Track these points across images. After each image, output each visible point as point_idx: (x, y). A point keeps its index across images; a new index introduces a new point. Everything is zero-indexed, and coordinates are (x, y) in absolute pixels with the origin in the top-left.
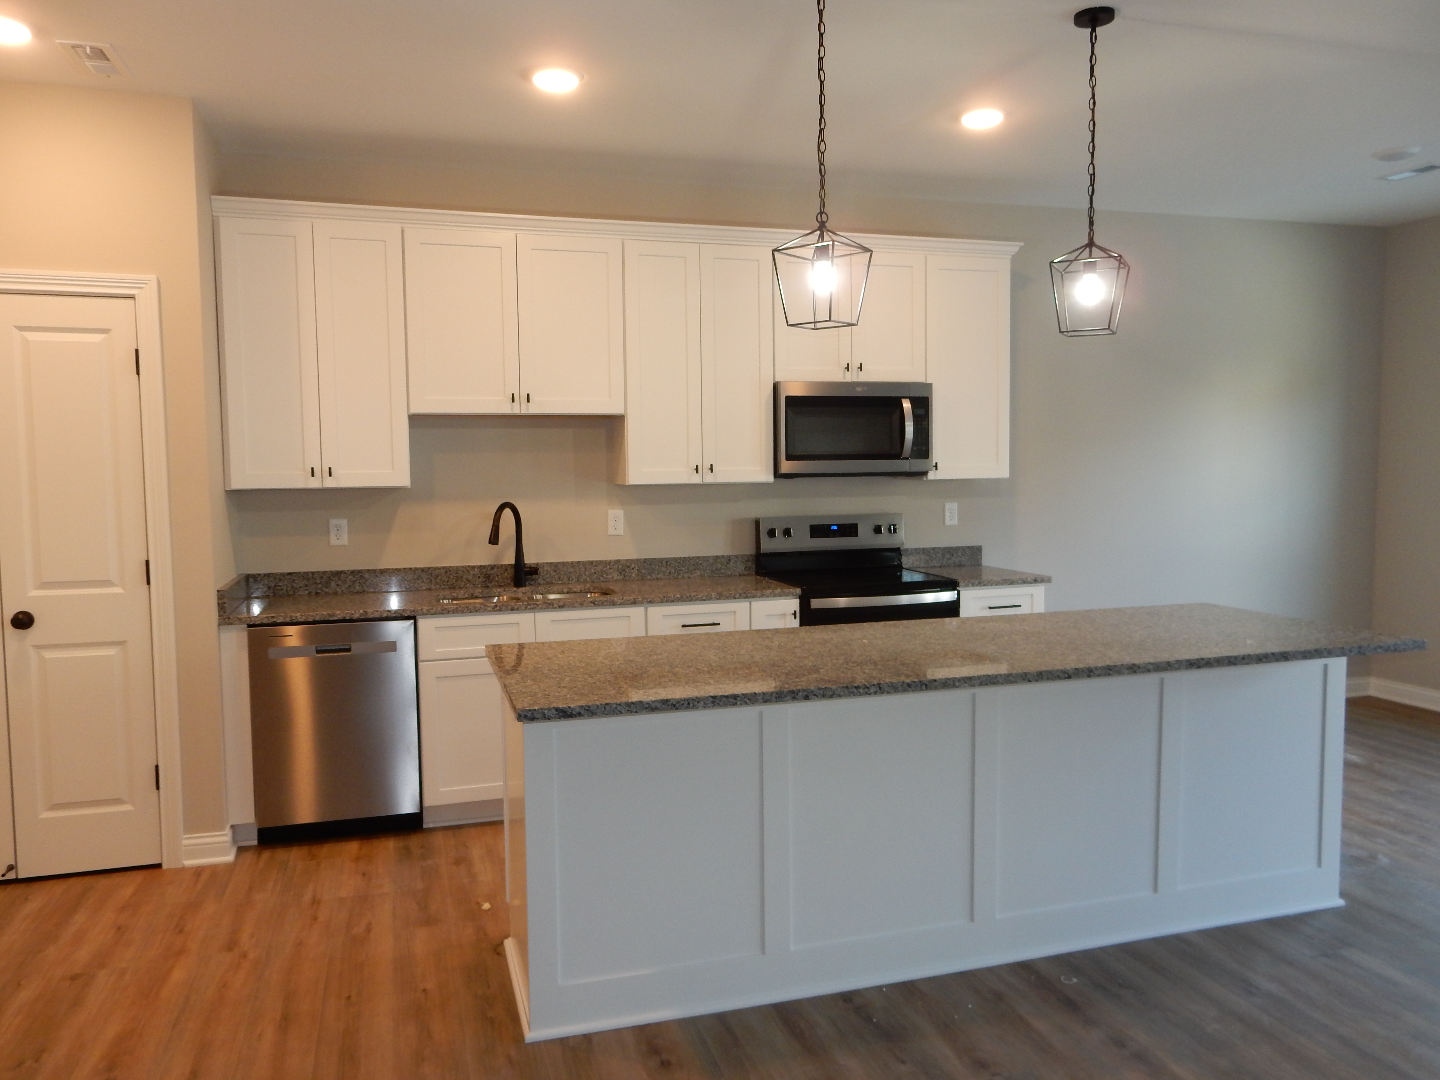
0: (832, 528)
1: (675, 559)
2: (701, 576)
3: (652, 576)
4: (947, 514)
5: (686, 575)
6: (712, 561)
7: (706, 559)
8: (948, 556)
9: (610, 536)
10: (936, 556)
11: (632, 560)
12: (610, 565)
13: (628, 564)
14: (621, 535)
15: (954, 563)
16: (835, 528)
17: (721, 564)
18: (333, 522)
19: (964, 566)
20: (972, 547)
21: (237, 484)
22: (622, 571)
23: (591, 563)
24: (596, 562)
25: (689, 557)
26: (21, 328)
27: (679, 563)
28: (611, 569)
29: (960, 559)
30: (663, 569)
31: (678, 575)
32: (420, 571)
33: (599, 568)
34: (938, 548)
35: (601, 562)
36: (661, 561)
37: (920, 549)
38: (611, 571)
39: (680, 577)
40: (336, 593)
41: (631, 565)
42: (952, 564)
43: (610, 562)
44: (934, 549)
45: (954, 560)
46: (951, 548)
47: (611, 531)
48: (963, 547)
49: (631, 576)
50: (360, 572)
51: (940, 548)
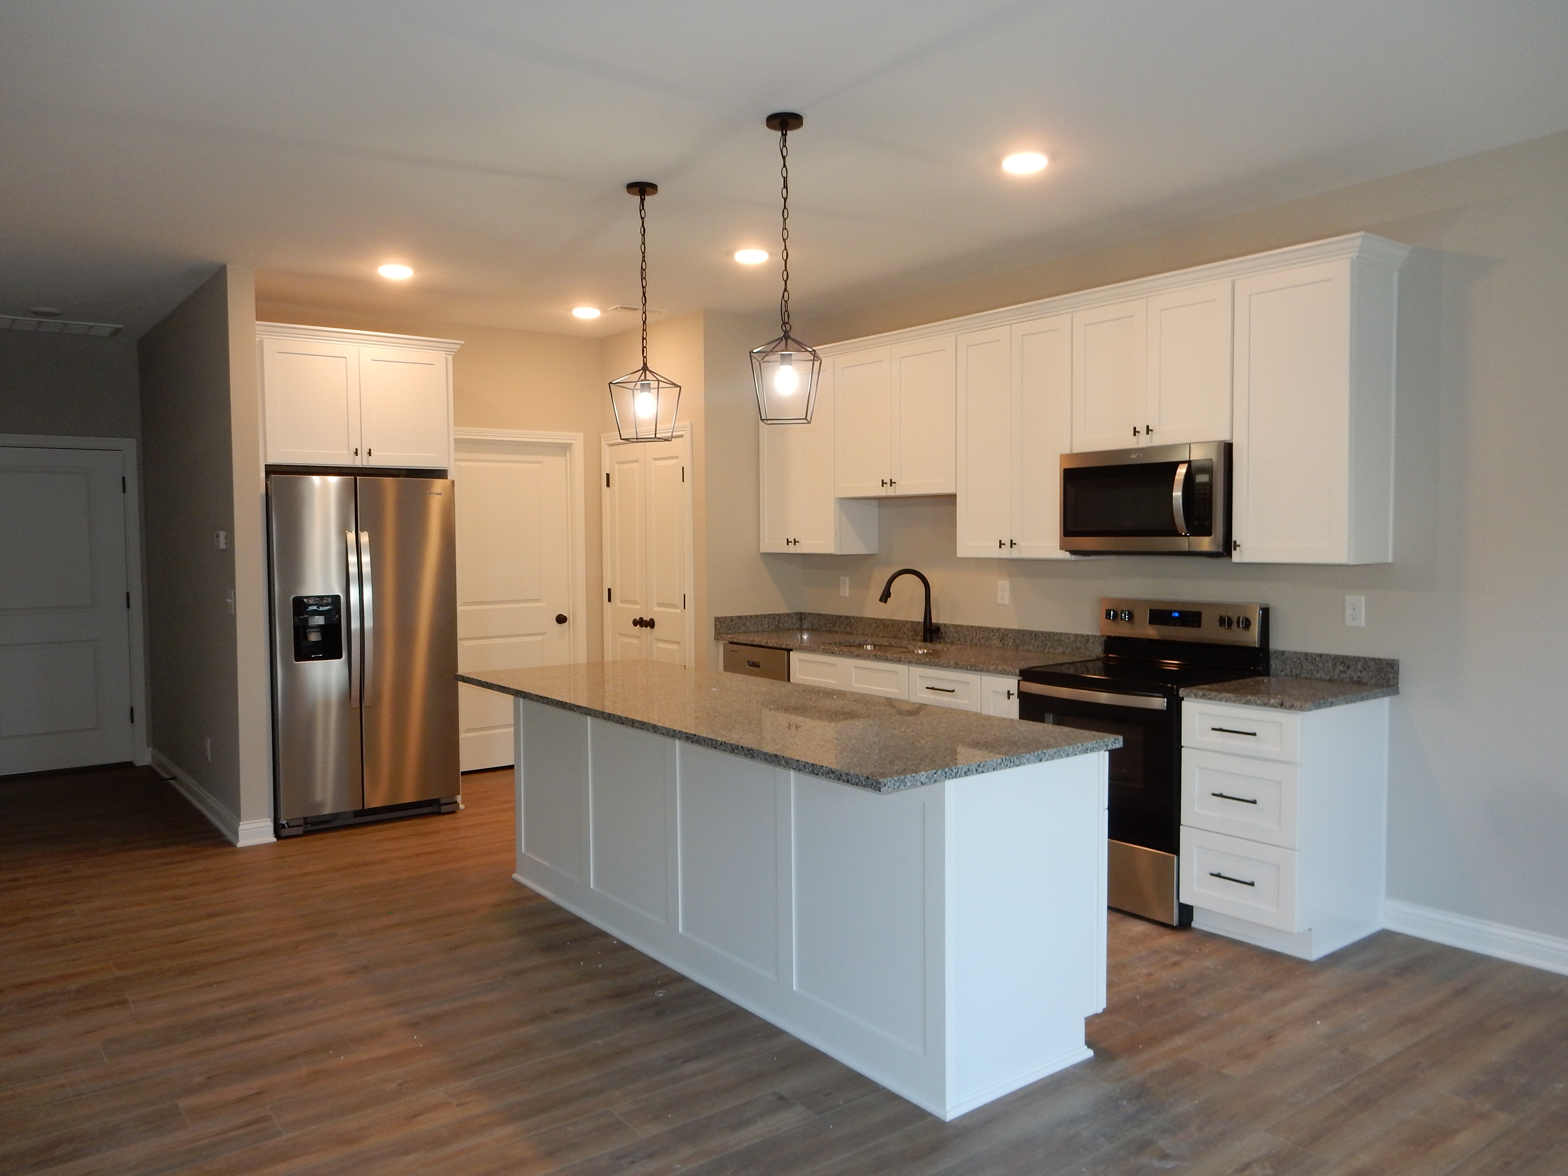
0: (1173, 615)
1: (1042, 633)
2: (1063, 653)
3: (1024, 647)
4: (1349, 611)
5: (1051, 650)
6: (1072, 639)
7: (1067, 635)
8: (1341, 668)
9: (999, 605)
10: (1324, 664)
11: (1009, 629)
12: (993, 632)
13: (1006, 633)
14: (1006, 605)
15: (1351, 678)
16: (1177, 615)
17: (1081, 643)
18: (842, 579)
19: (1365, 684)
20: (1379, 659)
21: (764, 550)
22: (1002, 639)
23: (981, 628)
24: (984, 628)
25: (1054, 633)
26: (655, 459)
27: (1046, 637)
28: (994, 636)
29: (1359, 674)
30: (1033, 641)
31: (1045, 649)
32: (879, 621)
33: (986, 634)
34: (1327, 655)
35: (987, 628)
36: (1031, 633)
37: (1301, 653)
38: (994, 637)
39: (1046, 651)
40: (837, 632)
41: (1008, 634)
42: (1348, 680)
43: (993, 629)
44: (1321, 656)
45: (1350, 674)
46: (1347, 657)
47: (999, 601)
48: (1364, 658)
49: (1008, 645)
50: (849, 617)
51: (1331, 655)
